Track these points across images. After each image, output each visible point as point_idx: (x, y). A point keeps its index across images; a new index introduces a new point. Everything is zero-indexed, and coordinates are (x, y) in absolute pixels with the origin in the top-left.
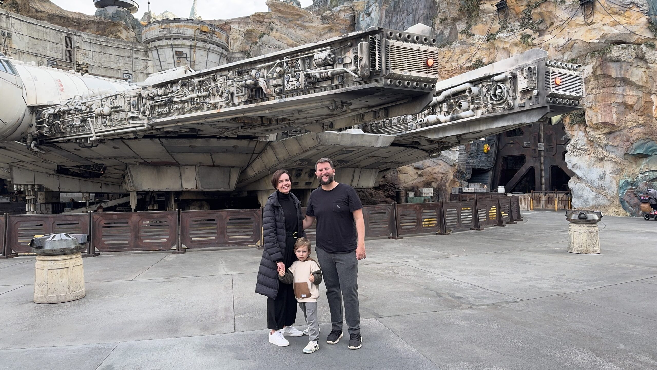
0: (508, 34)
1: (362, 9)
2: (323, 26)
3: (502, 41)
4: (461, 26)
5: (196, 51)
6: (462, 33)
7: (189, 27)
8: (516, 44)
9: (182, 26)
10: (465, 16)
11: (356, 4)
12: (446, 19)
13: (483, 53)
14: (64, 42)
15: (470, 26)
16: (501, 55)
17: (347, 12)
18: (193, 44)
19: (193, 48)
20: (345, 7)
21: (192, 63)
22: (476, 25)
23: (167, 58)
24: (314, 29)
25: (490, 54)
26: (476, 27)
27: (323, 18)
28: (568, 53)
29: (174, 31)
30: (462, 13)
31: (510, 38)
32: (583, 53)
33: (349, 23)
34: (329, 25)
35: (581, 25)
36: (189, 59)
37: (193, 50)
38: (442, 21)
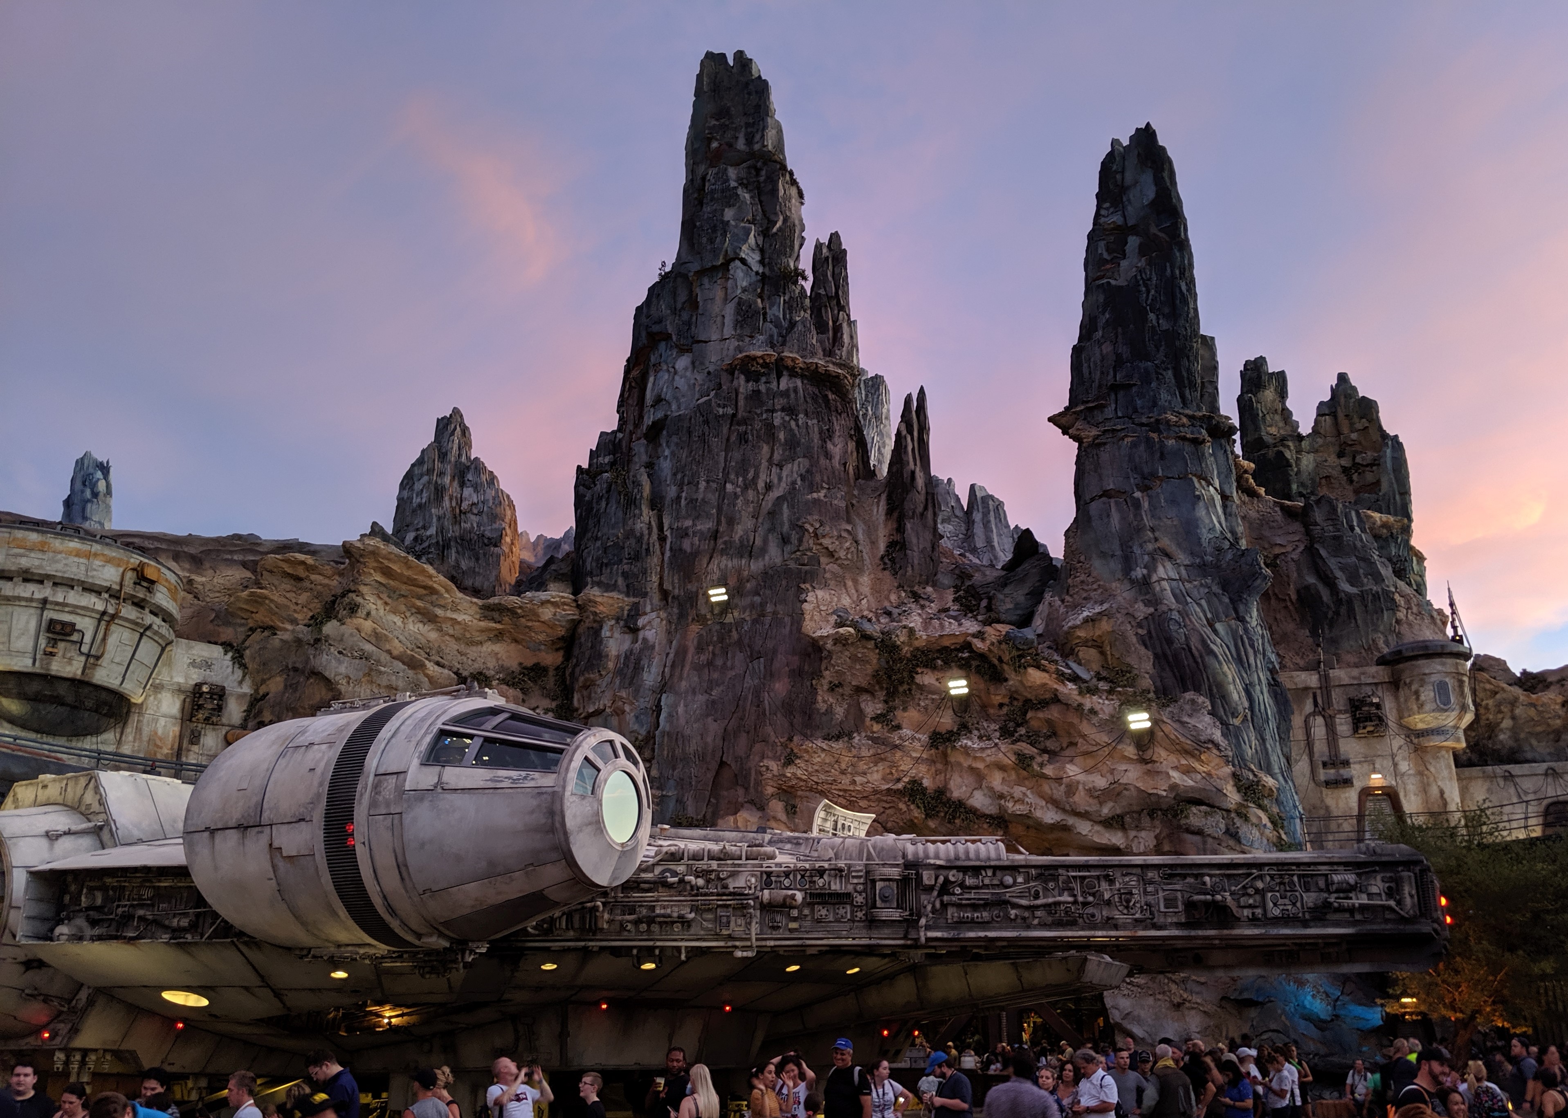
0: (982, 745)
1: (613, 613)
2: (483, 624)
3: (968, 754)
4: (872, 707)
7: (110, 560)
8: (1002, 768)
9: (88, 554)
10: (882, 689)
11: (599, 599)
13: (923, 768)
15: (891, 709)
16: (960, 780)
17: (564, 610)
18: (111, 611)
19: (107, 618)
20: (563, 597)
21: (91, 659)
22: (905, 709)
24: (457, 627)
25: (937, 772)
26: (906, 714)
27: (486, 608)
30: (878, 682)
31: (989, 752)
32: (1137, 808)
33: (561, 632)
34: (498, 626)
35: (1130, 759)
36: (84, 649)
37: (104, 624)
38: (832, 688)
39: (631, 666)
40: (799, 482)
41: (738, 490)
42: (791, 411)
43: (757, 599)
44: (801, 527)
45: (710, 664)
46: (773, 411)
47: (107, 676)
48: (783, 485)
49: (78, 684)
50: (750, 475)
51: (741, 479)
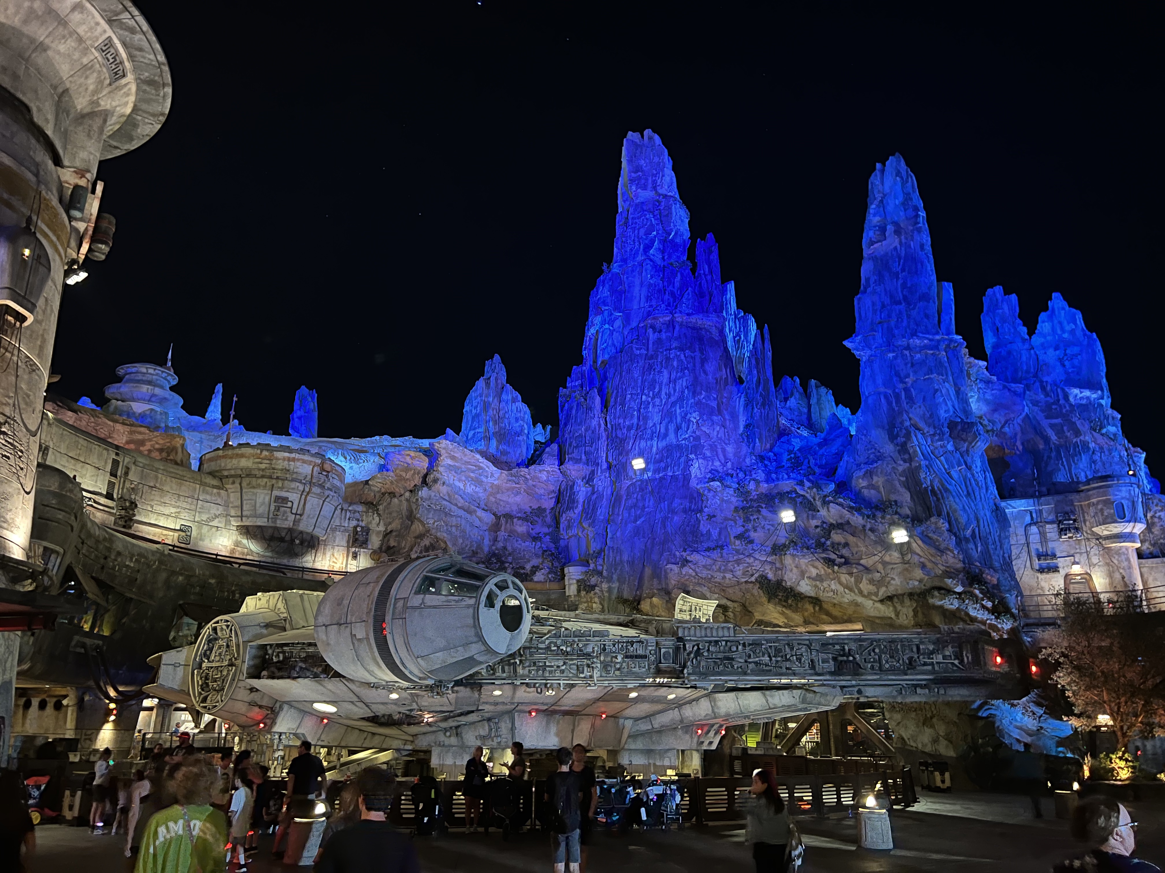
1: (580, 476)
2: (508, 485)
3: (794, 559)
4: (735, 530)
5: (309, 498)
6: (737, 537)
7: (304, 462)
8: (815, 567)
9: (294, 460)
10: (740, 518)
11: (573, 469)
12: (714, 516)
13: (767, 567)
14: (109, 468)
15: (747, 530)
16: (791, 575)
17: (554, 476)
18: (307, 489)
19: (305, 494)
21: (298, 517)
22: (755, 531)
23: (258, 505)
25: (777, 570)
26: (756, 534)
27: (510, 476)
28: (884, 589)
29: (281, 465)
30: (738, 515)
31: (807, 557)
32: (900, 592)
33: (553, 488)
34: (517, 486)
36: (294, 511)
37: (303, 497)
38: (709, 519)
39: (591, 507)
40: (686, 391)
41: (650, 399)
42: (681, 349)
43: (663, 465)
44: (689, 420)
45: (635, 506)
46: (670, 350)
47: (306, 526)
48: (676, 394)
49: (290, 530)
50: (656, 390)
51: (651, 393)
